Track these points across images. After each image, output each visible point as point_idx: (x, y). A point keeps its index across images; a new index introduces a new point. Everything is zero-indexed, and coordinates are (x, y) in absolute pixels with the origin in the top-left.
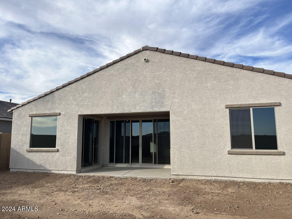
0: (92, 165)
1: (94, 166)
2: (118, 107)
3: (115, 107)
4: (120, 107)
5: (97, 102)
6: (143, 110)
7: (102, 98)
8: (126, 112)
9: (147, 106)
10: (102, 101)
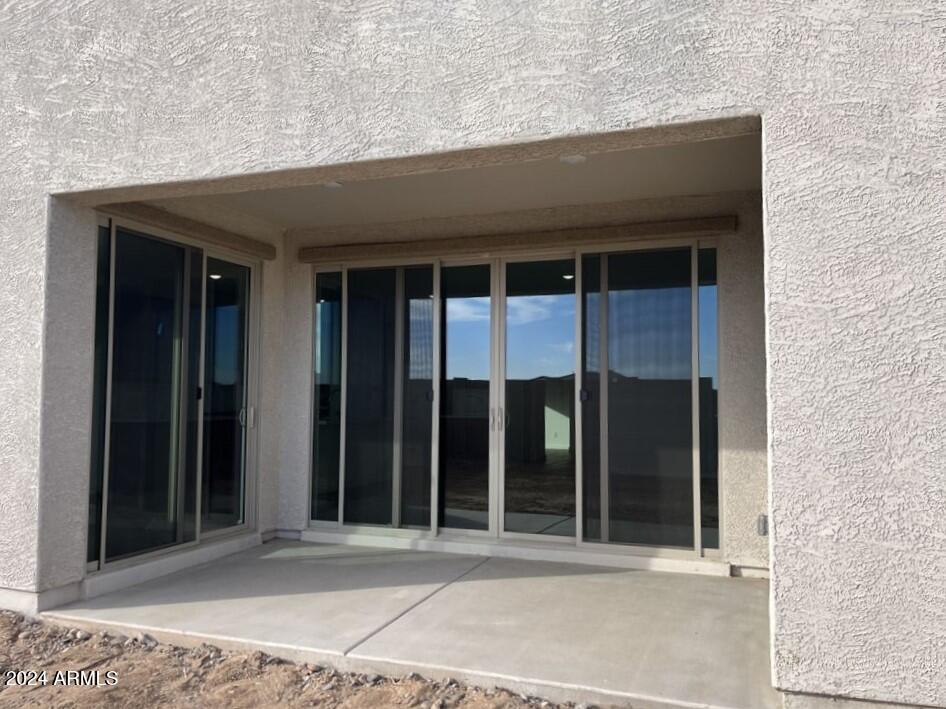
0: (189, 537)
1: (203, 542)
2: (317, 114)
3: (299, 121)
4: (331, 119)
5: (170, 93)
6: (515, 128)
7: (202, 60)
8: (375, 153)
9: (550, 87)
10: (207, 85)
